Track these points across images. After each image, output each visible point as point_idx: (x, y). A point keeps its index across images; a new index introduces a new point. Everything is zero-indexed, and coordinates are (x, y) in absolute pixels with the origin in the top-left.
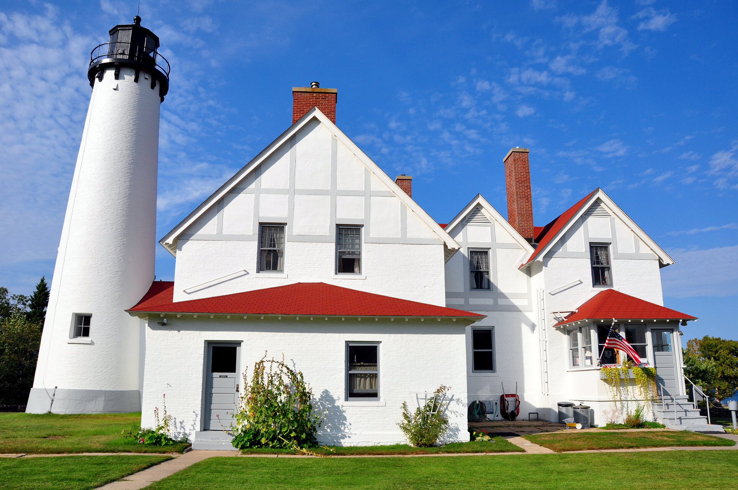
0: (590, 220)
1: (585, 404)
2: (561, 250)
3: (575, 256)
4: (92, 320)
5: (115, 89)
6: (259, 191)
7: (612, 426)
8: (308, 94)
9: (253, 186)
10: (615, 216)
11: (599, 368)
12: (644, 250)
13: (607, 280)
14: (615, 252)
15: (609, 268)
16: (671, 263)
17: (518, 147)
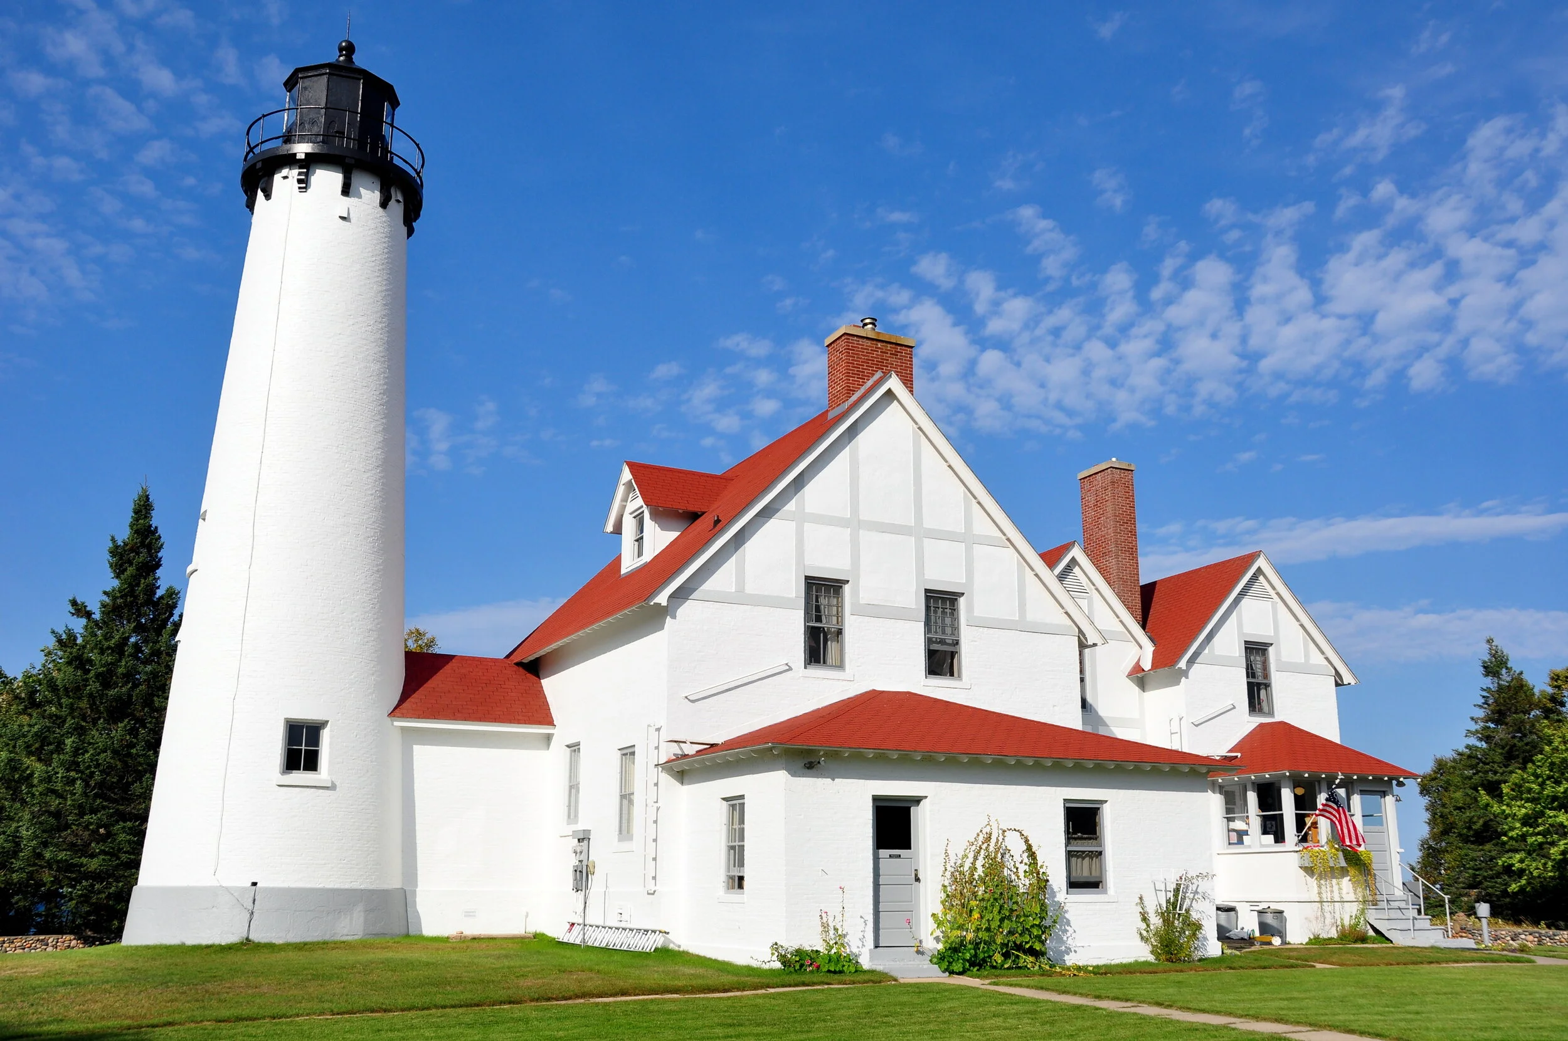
0: (1245, 602)
1: (1274, 906)
2: (1206, 651)
3: (1225, 662)
4: (326, 736)
5: (341, 217)
6: (802, 518)
7: (1316, 940)
8: (869, 343)
9: (791, 506)
10: (1279, 600)
11: (1297, 849)
12: (1317, 659)
13: (1264, 705)
14: (1278, 660)
15: (1267, 686)
16: (1353, 682)
17: (1114, 459)
